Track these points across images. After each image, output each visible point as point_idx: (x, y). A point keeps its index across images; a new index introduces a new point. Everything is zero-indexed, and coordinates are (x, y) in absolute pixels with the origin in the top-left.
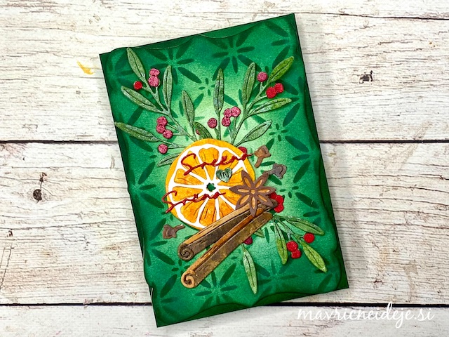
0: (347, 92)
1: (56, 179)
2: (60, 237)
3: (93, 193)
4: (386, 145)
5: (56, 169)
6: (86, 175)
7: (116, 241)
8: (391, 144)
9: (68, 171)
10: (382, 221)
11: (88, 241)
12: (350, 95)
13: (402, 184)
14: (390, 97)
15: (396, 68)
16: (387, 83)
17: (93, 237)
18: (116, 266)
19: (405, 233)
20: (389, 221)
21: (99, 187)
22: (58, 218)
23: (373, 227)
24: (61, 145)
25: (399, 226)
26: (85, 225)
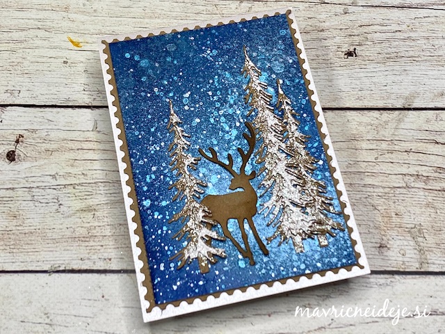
0: (332, 65)
1: (34, 141)
2: (30, 198)
3: (72, 155)
4: (376, 112)
5: (34, 131)
6: (66, 137)
7: (92, 203)
8: (382, 111)
9: (46, 134)
10: (380, 184)
11: (60, 202)
12: (336, 68)
13: (397, 148)
14: (375, 70)
15: (379, 46)
16: (371, 58)
17: (66, 199)
18: (90, 229)
19: (406, 196)
20: (387, 184)
21: (78, 149)
22: (30, 179)
23: (372, 190)
24: (42, 109)
25: (398, 189)
26: (59, 187)
